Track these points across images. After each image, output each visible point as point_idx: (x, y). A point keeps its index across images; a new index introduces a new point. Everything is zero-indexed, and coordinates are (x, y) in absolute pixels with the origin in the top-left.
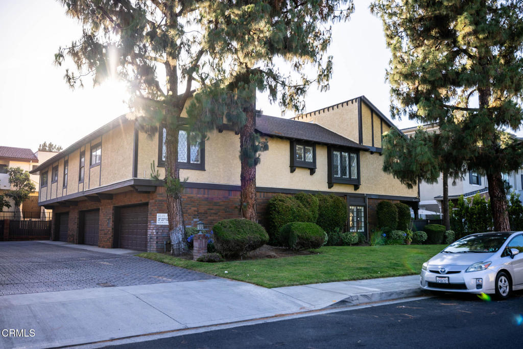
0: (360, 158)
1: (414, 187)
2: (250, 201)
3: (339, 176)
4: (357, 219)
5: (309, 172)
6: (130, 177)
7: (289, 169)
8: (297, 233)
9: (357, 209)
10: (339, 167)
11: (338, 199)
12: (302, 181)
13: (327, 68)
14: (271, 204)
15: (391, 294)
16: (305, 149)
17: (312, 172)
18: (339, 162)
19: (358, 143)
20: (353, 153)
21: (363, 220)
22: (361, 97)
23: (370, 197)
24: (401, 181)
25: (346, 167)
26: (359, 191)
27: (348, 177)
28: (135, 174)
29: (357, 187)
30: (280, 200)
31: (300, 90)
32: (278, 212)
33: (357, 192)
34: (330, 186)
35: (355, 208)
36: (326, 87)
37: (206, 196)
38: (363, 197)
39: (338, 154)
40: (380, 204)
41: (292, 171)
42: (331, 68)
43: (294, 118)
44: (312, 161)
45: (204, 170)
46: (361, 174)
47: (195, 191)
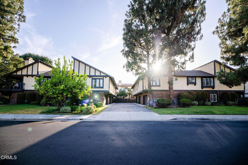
0: (215, 80)
1: (232, 87)
2: (171, 94)
3: (206, 85)
4: (214, 98)
5: (194, 85)
6: (142, 89)
7: (187, 85)
8: (181, 102)
9: (214, 95)
10: (206, 83)
11: (203, 92)
12: (191, 88)
13: (192, 55)
14: (179, 94)
15: (194, 118)
16: (192, 79)
17: (195, 85)
18: (206, 81)
19: (214, 74)
20: (212, 78)
21: (216, 98)
22: (214, 60)
23: (219, 91)
24: (227, 86)
25: (208, 82)
26: (215, 89)
27: (209, 85)
28: (143, 89)
29: (213, 88)
30: (182, 93)
31: (184, 63)
32: (181, 96)
33: (214, 90)
34: (202, 88)
35: (213, 95)
36: (193, 61)
37: (161, 93)
38: (216, 91)
39: (205, 79)
40: (223, 93)
41: (188, 85)
42: (193, 56)
43: (194, 69)
44: (195, 82)
45: (160, 86)
46: (215, 84)
47: (158, 92)
